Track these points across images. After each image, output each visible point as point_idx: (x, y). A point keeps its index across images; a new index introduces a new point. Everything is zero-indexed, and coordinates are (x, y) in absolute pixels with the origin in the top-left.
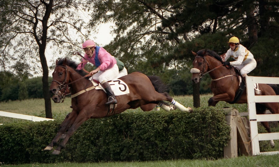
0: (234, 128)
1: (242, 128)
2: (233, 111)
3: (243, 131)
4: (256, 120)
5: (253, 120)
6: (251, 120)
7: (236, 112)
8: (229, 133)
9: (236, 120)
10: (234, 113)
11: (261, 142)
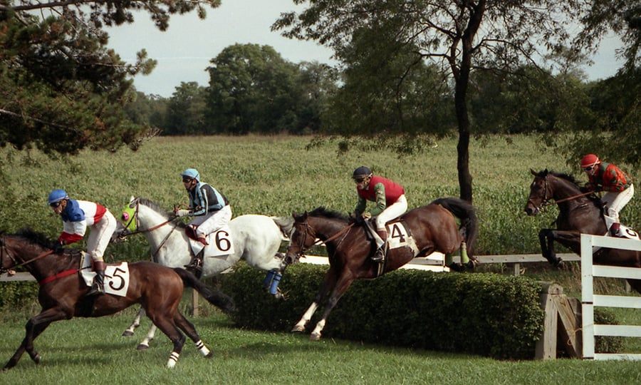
0: (553, 313)
1: (567, 314)
2: (553, 287)
3: (570, 319)
4: (591, 303)
5: (588, 303)
6: (583, 303)
7: (557, 289)
8: (542, 322)
9: (557, 302)
10: (555, 290)
11: (597, 338)
